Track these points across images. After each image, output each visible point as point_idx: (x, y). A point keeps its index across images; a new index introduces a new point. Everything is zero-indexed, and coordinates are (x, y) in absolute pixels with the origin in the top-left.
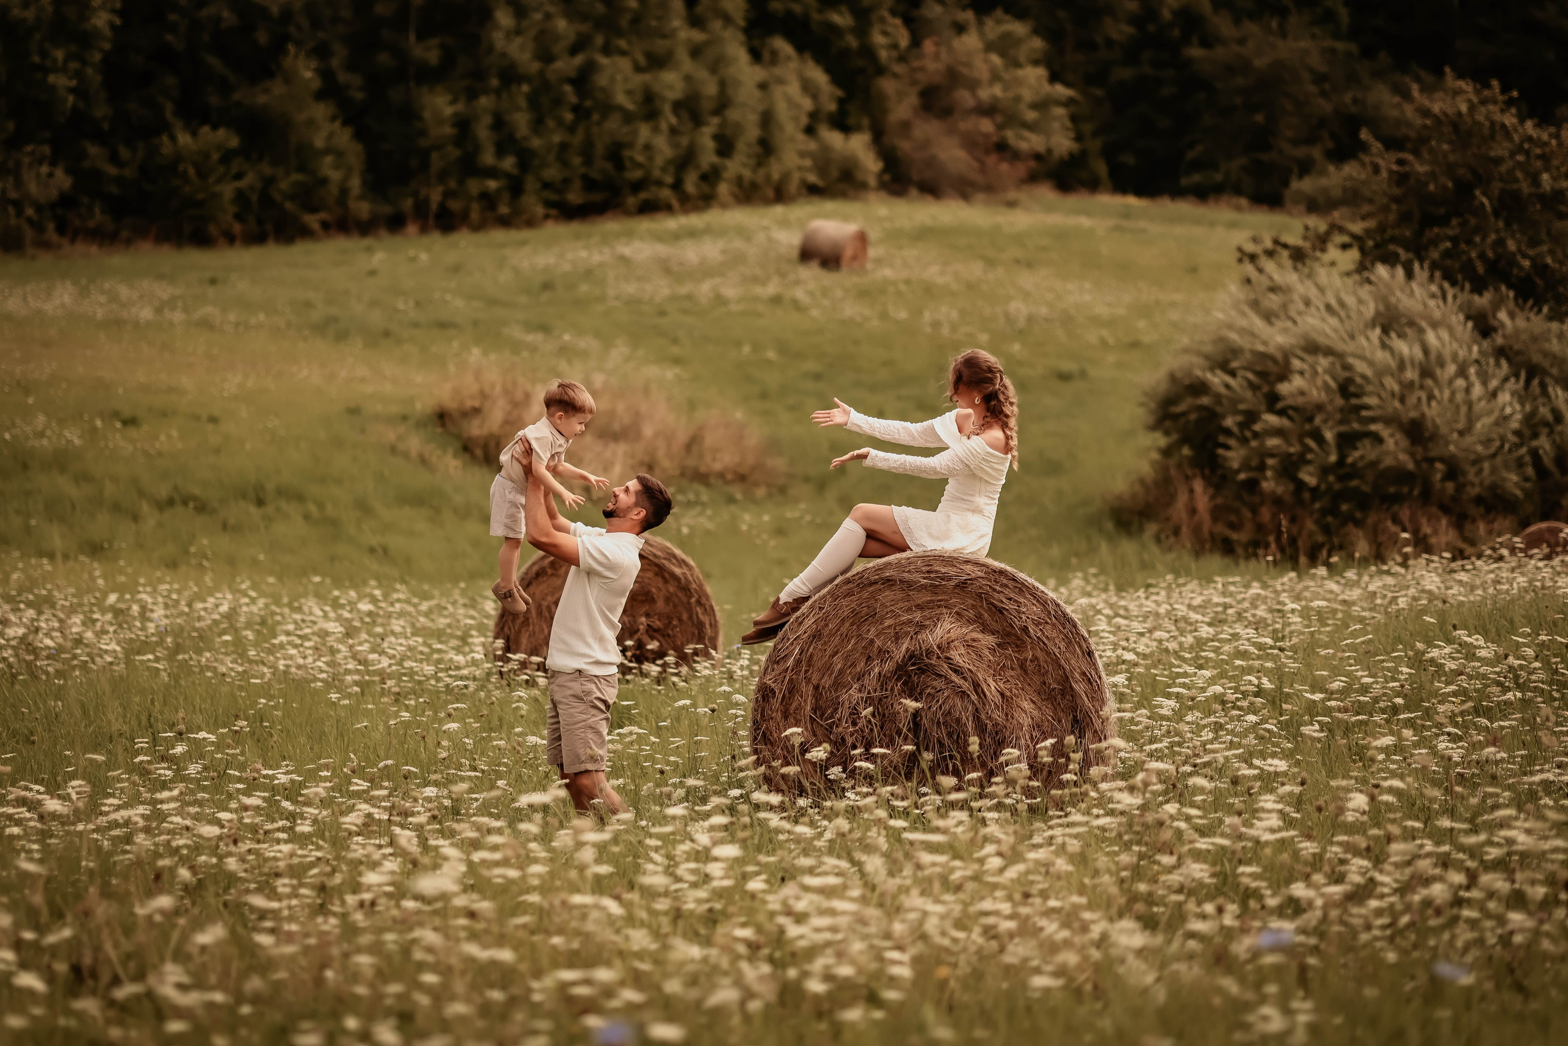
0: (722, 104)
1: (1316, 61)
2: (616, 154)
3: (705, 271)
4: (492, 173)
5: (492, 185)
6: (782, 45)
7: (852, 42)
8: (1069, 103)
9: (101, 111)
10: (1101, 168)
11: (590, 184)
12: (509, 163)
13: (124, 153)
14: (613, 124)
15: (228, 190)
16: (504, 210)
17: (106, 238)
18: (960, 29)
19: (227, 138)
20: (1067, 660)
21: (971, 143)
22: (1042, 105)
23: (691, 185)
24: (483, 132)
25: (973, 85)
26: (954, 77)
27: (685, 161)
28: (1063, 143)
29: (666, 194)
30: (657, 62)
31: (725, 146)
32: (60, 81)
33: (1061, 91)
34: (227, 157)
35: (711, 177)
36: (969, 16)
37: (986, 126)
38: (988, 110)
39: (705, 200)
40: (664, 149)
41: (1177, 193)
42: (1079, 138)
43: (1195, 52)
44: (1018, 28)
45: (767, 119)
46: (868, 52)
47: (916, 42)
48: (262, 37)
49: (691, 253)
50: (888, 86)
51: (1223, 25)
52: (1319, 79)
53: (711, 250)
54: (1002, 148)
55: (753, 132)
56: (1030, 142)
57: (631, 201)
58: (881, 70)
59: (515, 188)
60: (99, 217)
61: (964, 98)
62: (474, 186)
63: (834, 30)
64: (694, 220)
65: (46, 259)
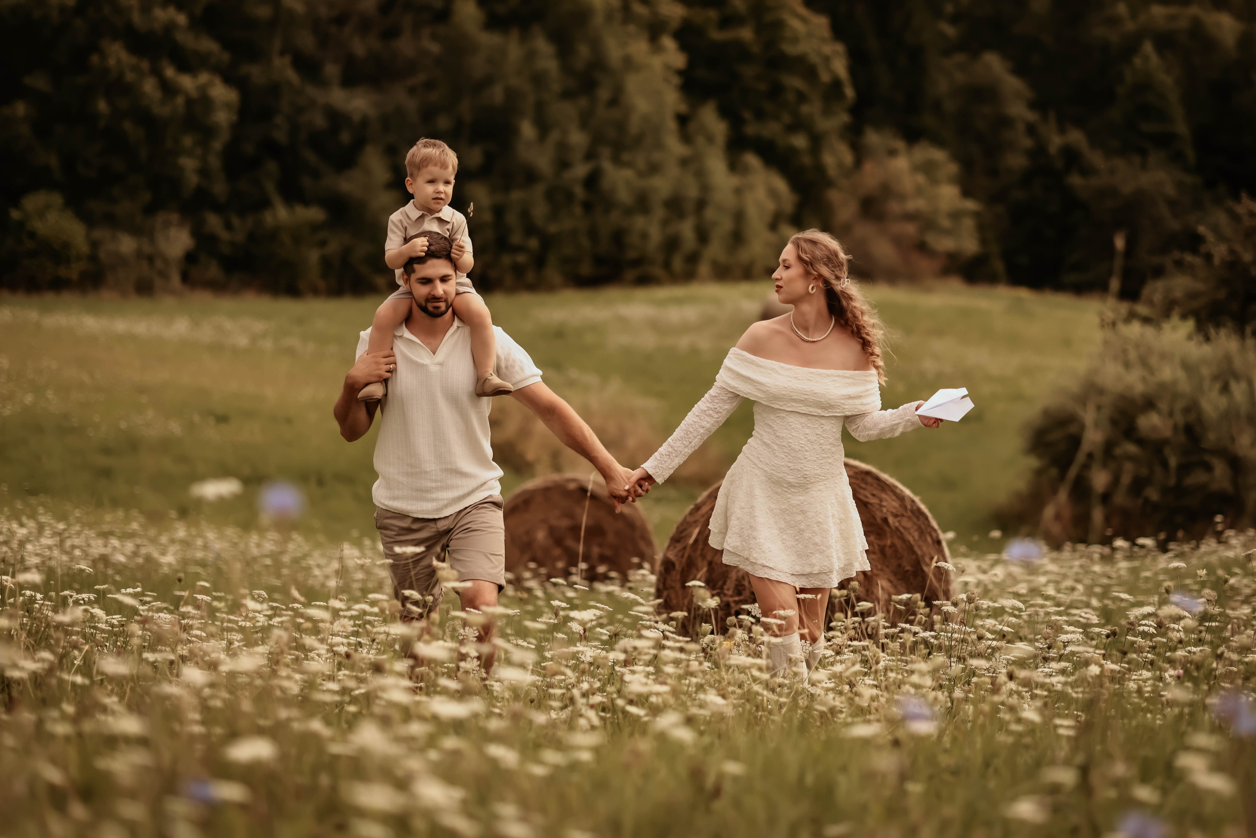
0: (701, 204)
1: (1170, 190)
2: (619, 237)
3: (685, 328)
4: (520, 249)
5: (521, 258)
6: (752, 160)
7: (807, 160)
8: (976, 215)
9: (220, 188)
10: (999, 266)
11: (599, 260)
12: (533, 243)
13: (236, 221)
14: (615, 217)
15: (314, 256)
16: (530, 276)
17: (218, 287)
18: (892, 153)
19: (315, 214)
20: (920, 547)
21: (898, 242)
22: (956, 215)
23: (678, 263)
24: (512, 219)
25: (902, 197)
26: (887, 191)
27: (672, 244)
28: (969, 245)
29: (657, 271)
30: (654, 169)
31: (703, 236)
32: (189, 164)
33: (970, 205)
34: (315, 228)
35: (693, 259)
36: (900, 145)
37: (910, 229)
38: (911, 217)
39: (688, 276)
40: (656, 235)
41: (1058, 286)
42: (983, 241)
43: (1076, 180)
44: (938, 155)
45: (739, 217)
46: (820, 169)
47: (858, 162)
48: (345, 137)
49: (675, 315)
50: (834, 196)
51: (1096, 158)
52: (1172, 203)
53: (690, 313)
54: (922, 247)
55: (726, 225)
56: (945, 244)
57: (631, 274)
58: (828, 183)
59: (540, 262)
60: (214, 271)
61: (894, 207)
62: (506, 260)
63: (793, 151)
64: (678, 291)
65: (169, 301)
